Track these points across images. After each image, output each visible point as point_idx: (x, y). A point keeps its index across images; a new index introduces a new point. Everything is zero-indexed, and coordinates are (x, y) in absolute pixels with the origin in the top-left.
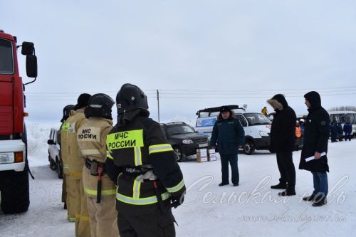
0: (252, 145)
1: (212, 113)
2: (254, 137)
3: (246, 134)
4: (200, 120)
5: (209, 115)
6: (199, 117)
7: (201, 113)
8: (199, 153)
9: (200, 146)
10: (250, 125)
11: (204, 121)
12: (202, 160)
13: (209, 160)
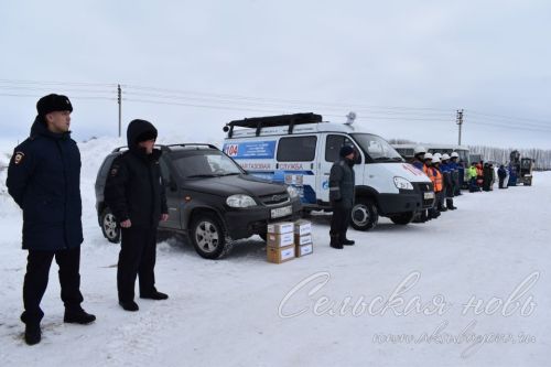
0: (375, 209)
1: (264, 129)
2: (380, 190)
3: (358, 182)
4: (234, 143)
5: (258, 134)
6: (230, 136)
7: (236, 128)
8: (277, 234)
9: (275, 213)
10: (369, 160)
11: (244, 147)
12: (284, 254)
13: (297, 254)
